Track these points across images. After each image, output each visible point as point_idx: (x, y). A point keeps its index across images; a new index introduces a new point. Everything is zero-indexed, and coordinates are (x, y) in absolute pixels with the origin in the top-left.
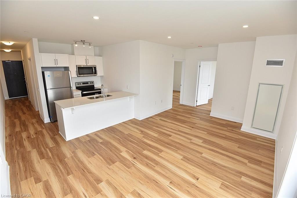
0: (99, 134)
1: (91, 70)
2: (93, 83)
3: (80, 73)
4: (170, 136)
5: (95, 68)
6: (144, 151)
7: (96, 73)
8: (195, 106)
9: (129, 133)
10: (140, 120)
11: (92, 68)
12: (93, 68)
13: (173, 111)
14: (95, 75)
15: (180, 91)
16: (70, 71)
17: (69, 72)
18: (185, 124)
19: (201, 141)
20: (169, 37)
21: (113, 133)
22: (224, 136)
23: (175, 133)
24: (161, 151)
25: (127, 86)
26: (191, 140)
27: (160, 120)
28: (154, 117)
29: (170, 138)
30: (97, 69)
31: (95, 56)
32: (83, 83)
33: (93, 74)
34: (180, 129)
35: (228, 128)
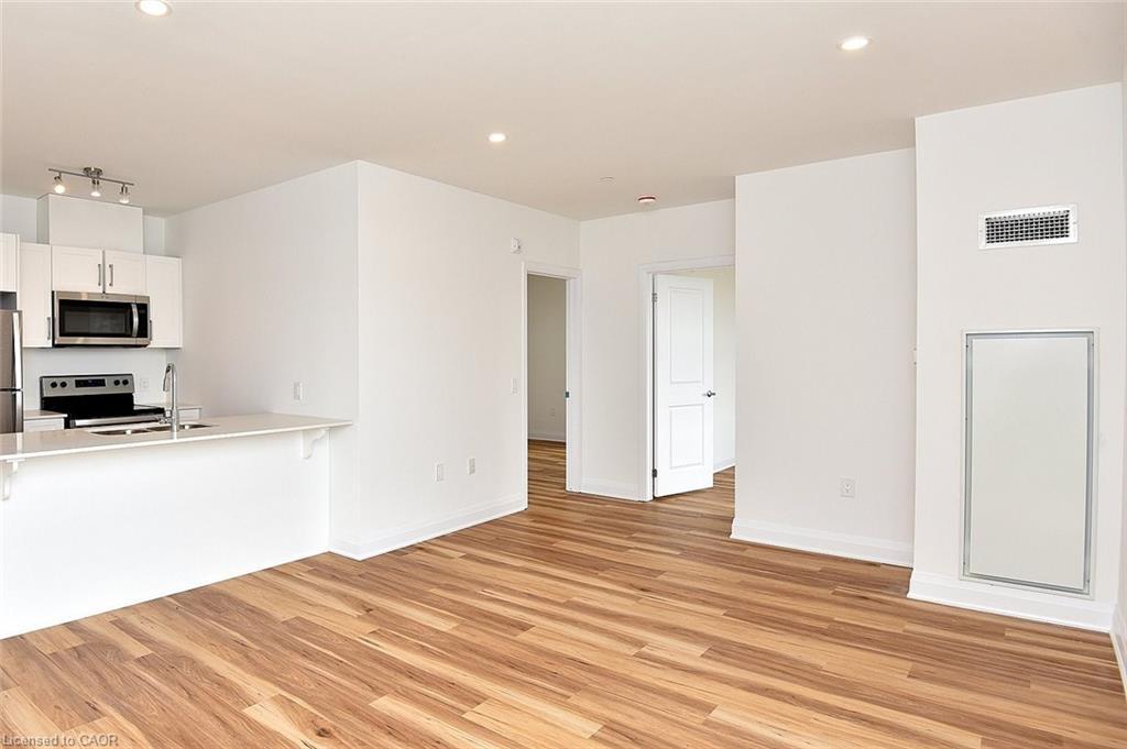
0: (133, 619)
1: (121, 318)
2: (125, 382)
3: (67, 330)
4: (524, 627)
5: (143, 309)
6: (380, 699)
7: (144, 331)
8: (650, 498)
9: (298, 618)
10: (360, 558)
11: (128, 306)
12: (135, 310)
13: (534, 521)
14: (140, 341)
15: (565, 444)
16: (20, 313)
17: (16, 315)
18: (601, 574)
19: (699, 650)
20: (497, 138)
21: (212, 614)
22: (824, 625)
23: (552, 617)
24: (475, 698)
25: (296, 385)
26: (640, 644)
27: (468, 557)
28: (435, 545)
29: (523, 636)
30: (153, 315)
31: (144, 253)
32: (76, 381)
33: (130, 336)
34: (575, 599)
35: (839, 589)
